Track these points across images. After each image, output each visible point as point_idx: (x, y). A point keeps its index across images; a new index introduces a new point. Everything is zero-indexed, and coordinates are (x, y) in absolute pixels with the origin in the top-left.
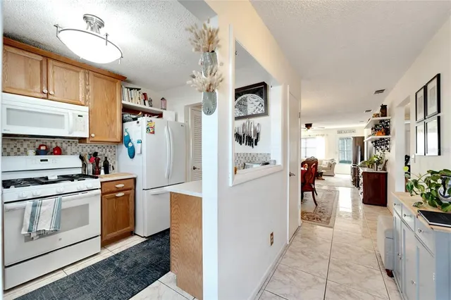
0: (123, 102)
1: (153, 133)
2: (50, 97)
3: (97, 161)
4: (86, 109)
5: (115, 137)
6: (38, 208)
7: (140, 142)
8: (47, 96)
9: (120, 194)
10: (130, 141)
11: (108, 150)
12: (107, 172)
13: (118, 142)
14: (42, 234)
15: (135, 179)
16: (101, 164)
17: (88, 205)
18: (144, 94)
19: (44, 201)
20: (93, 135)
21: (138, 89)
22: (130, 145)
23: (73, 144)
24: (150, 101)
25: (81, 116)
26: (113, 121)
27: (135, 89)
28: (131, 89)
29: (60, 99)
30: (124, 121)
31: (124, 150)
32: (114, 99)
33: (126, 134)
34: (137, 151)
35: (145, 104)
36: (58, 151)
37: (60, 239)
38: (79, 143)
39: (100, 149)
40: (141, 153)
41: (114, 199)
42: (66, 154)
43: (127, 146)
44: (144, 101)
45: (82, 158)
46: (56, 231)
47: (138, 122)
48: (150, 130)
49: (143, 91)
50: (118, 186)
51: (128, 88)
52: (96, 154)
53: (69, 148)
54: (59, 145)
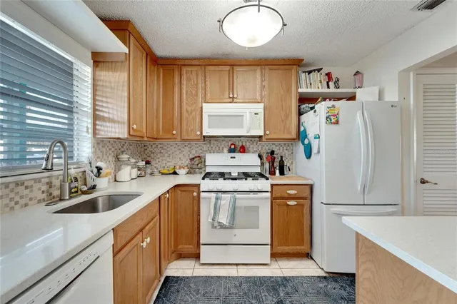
0: (300, 90)
1: (337, 122)
2: (235, 100)
3: (273, 160)
4: (261, 105)
5: (290, 133)
6: (219, 201)
7: (318, 137)
8: (232, 100)
9: (291, 203)
10: (306, 136)
11: (285, 148)
12: (282, 173)
13: (295, 139)
14: (222, 226)
15: (311, 187)
16: (277, 164)
17: (258, 207)
18: (328, 75)
19: (224, 196)
20: (268, 132)
21: (319, 70)
22: (306, 142)
23: (255, 143)
24: (337, 81)
25: (257, 114)
26: (287, 116)
27: (314, 71)
28: (310, 72)
29: (241, 101)
30: (300, 114)
31: (301, 149)
32: (289, 90)
33: (302, 129)
34: (315, 150)
35: (328, 87)
36: (243, 150)
37: (235, 235)
38: (260, 141)
39: (278, 148)
40: (319, 152)
41: (285, 207)
42: (249, 152)
43: (303, 144)
44: (328, 83)
45: (260, 156)
46: (231, 227)
47: (315, 111)
48: (333, 119)
49: (325, 71)
50: (289, 192)
51: (305, 72)
52: (272, 152)
53: (251, 146)
54: (244, 144)
